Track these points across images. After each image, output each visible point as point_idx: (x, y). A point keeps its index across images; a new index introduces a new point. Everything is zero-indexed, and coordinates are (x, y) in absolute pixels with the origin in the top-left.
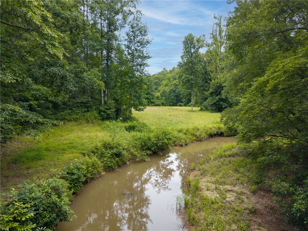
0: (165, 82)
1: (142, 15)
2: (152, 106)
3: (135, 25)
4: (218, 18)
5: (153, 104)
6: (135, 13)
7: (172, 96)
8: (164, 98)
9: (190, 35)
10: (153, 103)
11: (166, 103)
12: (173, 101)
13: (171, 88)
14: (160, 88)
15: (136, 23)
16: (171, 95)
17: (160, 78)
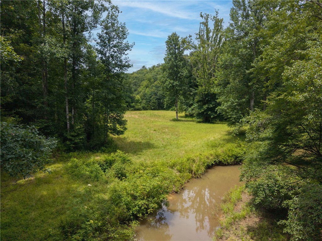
0: (145, 83)
1: (119, 12)
2: (132, 110)
3: (110, 24)
4: (205, 17)
5: (132, 109)
6: (110, 9)
7: (154, 99)
8: (144, 101)
9: (174, 35)
10: (133, 107)
11: (147, 107)
12: (154, 104)
13: (152, 90)
14: (140, 89)
15: (110, 22)
16: (152, 97)
17: (140, 77)
